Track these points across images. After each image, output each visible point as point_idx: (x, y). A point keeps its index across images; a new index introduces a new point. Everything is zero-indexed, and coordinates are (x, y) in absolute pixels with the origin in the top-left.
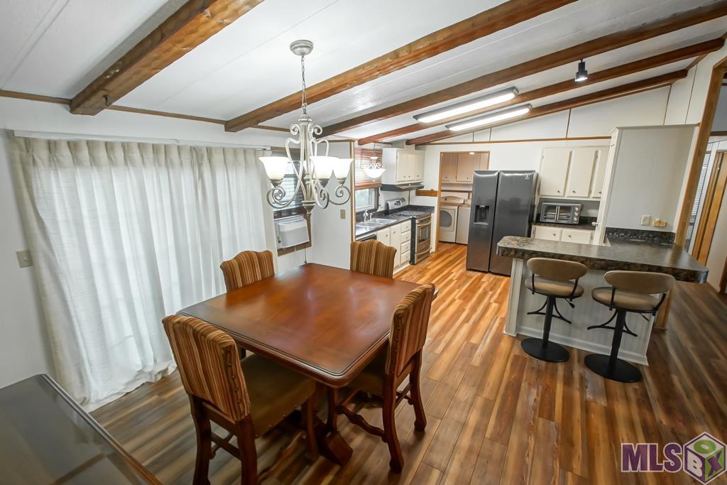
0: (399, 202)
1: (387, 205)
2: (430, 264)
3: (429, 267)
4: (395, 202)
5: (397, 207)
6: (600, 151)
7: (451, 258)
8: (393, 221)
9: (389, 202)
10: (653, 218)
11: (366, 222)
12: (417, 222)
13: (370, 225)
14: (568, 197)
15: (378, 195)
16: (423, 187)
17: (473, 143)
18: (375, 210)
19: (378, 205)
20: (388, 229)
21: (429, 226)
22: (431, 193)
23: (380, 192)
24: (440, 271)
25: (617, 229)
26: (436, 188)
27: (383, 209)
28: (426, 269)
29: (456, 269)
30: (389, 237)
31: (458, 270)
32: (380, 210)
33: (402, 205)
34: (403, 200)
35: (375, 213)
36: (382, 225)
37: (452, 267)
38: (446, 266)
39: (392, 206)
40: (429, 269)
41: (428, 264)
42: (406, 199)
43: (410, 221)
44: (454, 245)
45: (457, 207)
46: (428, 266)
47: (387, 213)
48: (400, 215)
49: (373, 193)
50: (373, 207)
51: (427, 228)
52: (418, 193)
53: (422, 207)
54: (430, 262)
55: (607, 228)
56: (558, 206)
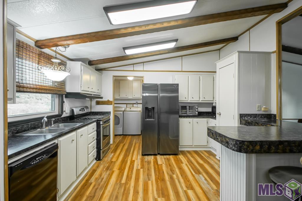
0: (83, 109)
1: (72, 111)
2: (113, 157)
3: (114, 160)
4: (80, 108)
5: (81, 112)
6: (201, 77)
7: (126, 147)
8: (78, 125)
9: (74, 109)
10: (262, 106)
11: (45, 129)
12: (101, 123)
13: (50, 131)
14: (190, 101)
15: (63, 102)
16: (102, 98)
17: (134, 71)
18: (59, 115)
19: (62, 111)
20: (74, 133)
21: (109, 125)
22: (108, 103)
23: (65, 100)
24: (124, 162)
25: (246, 114)
26: (111, 99)
27: (68, 115)
28: (112, 163)
29: (135, 156)
30: (75, 142)
31: (137, 157)
32: (64, 115)
33: (86, 111)
34: (87, 107)
35: (58, 119)
36: (67, 129)
37: (130, 155)
38: (126, 156)
39: (77, 111)
40: (115, 162)
41: (111, 156)
42: (89, 107)
43: (95, 123)
44: (122, 136)
45: (122, 113)
46: (112, 158)
47: (72, 118)
48: (86, 119)
49: (57, 100)
50: (56, 113)
51: (108, 127)
52: (98, 103)
53: (102, 112)
54: (113, 154)
55: (240, 115)
56: (187, 106)
